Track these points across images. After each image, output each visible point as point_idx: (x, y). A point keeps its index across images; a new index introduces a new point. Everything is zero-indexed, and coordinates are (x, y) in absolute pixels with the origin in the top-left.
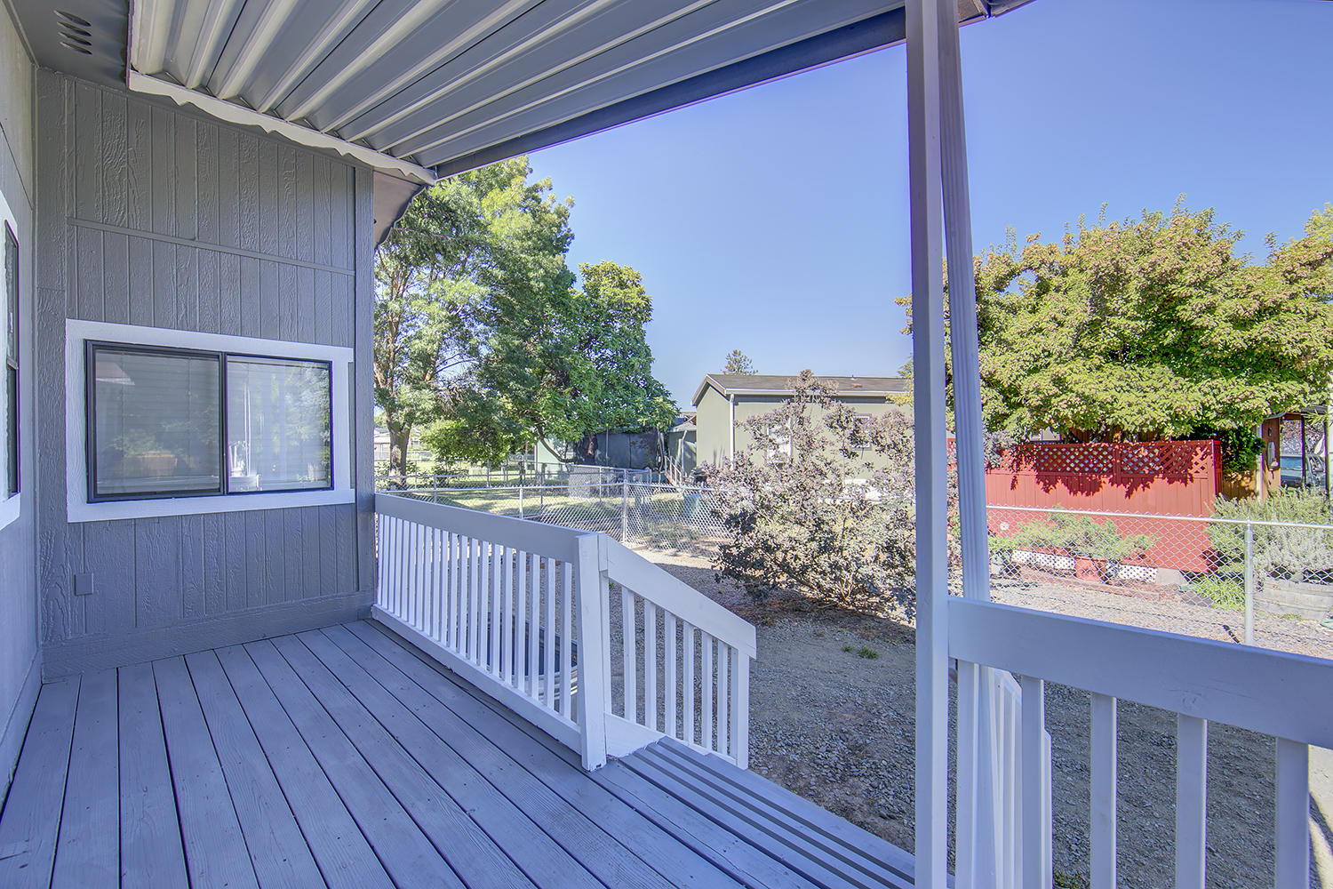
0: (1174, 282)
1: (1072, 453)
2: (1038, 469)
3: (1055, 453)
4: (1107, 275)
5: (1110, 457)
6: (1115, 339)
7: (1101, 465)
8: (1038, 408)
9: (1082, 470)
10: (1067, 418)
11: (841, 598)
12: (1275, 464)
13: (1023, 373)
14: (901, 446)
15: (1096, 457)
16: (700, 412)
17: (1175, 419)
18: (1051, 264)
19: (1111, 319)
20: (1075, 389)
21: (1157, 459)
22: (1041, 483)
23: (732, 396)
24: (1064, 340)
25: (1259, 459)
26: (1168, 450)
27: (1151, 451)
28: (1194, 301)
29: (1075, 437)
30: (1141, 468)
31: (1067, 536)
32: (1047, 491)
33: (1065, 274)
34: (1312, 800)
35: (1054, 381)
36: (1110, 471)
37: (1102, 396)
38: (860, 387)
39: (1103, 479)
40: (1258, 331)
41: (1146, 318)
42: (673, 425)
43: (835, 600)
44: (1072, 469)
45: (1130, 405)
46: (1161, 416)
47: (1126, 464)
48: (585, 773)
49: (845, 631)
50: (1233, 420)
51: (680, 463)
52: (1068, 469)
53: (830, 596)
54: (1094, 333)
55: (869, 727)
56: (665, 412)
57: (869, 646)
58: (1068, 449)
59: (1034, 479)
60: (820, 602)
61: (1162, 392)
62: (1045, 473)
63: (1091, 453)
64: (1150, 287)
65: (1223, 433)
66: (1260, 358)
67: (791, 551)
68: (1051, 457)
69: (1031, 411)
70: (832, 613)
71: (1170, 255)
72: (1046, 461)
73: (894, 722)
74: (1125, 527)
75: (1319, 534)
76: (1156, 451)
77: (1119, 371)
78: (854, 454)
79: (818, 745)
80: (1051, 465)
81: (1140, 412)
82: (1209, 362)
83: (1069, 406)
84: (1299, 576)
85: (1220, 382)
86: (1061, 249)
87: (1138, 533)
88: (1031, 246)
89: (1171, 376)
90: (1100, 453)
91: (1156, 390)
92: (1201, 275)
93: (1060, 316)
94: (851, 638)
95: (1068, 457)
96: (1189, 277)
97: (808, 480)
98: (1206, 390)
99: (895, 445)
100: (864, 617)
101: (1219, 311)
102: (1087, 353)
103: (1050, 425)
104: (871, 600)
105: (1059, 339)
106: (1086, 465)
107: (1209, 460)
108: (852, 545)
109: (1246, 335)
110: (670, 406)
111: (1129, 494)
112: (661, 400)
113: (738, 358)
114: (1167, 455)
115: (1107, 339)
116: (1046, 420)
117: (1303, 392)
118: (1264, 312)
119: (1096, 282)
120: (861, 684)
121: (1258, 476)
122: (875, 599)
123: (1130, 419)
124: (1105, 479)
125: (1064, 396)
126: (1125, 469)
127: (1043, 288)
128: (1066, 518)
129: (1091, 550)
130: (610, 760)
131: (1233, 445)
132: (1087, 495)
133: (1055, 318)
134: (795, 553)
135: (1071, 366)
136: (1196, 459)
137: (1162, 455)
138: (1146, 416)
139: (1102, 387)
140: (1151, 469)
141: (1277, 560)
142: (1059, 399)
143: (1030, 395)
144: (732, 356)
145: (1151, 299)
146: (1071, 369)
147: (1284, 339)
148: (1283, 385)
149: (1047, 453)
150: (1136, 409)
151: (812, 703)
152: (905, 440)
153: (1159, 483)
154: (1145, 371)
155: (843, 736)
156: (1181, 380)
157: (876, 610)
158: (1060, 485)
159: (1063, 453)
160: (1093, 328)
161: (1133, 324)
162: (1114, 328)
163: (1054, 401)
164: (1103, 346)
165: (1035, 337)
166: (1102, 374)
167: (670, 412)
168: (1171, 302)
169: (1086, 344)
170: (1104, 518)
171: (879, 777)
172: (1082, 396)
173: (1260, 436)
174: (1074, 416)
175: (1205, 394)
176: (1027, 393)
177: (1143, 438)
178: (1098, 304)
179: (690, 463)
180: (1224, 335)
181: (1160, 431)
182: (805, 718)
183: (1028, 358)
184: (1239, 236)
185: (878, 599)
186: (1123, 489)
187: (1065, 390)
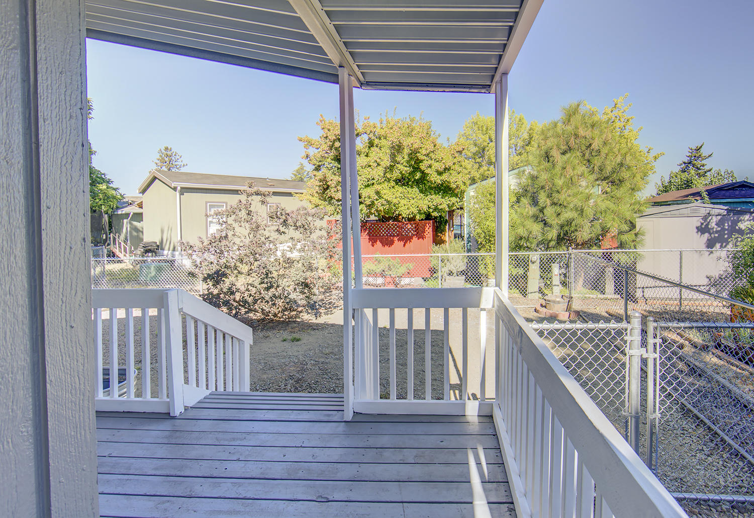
0: (419, 152)
1: (383, 227)
2: (369, 236)
3: (376, 227)
4: (397, 145)
5: (397, 229)
6: (399, 174)
7: (394, 233)
8: (369, 205)
9: (387, 235)
10: (381, 211)
11: (275, 315)
12: (452, 229)
13: (363, 187)
14: (306, 227)
15: (392, 229)
16: (146, 198)
17: (420, 212)
18: (374, 132)
19: (398, 165)
20: (384, 197)
21: (414, 229)
22: (371, 242)
23: (179, 188)
24: (379, 173)
25: (447, 227)
26: (417, 225)
27: (412, 226)
28: (425, 162)
29: (384, 219)
30: (408, 233)
31: (382, 267)
32: (373, 246)
33: (380, 139)
34: (450, 348)
35: (376, 192)
36: (398, 235)
37: (395, 201)
38: (274, 185)
39: (395, 239)
40: (445, 177)
41: (410, 166)
42: (118, 208)
43: (272, 317)
44: (383, 235)
45: (404, 205)
46: (415, 211)
47: (403, 232)
48: (174, 418)
49: (281, 332)
50: (438, 213)
51: (126, 239)
52: (382, 235)
53: (269, 316)
54: (391, 170)
55: (303, 370)
56: (108, 198)
57: (296, 336)
58: (382, 225)
59: (368, 240)
60: (263, 320)
61: (415, 200)
62: (372, 237)
63: (390, 227)
64: (411, 154)
65: (436, 218)
66: (445, 187)
67: (247, 292)
68: (374, 229)
69: (366, 207)
70: (271, 324)
71: (417, 141)
72: (373, 231)
73: (314, 365)
74: (403, 261)
75: (461, 257)
76: (414, 225)
77: (401, 189)
78: (284, 233)
79: (280, 385)
80: (375, 233)
81: (408, 209)
82: (431, 188)
83: (382, 205)
84: (455, 274)
85: (433, 196)
86: (378, 125)
87: (407, 263)
88: (366, 122)
89: (419, 193)
90: (394, 227)
91: (413, 199)
92: (428, 151)
93: (378, 160)
94: (285, 335)
95: (382, 229)
96: (424, 152)
97: (258, 249)
98: (430, 200)
99: (304, 226)
100: (289, 323)
101: (433, 167)
102: (389, 180)
103: (374, 213)
104: (292, 314)
105: (378, 173)
106: (389, 233)
107: (431, 229)
108: (283, 283)
109: (441, 178)
110: (114, 192)
111: (404, 245)
112: (105, 187)
113: (169, 153)
114: (417, 227)
115: (396, 174)
116: (373, 211)
117: (457, 202)
118: (447, 169)
119: (392, 147)
120: (296, 354)
121: (447, 234)
122: (294, 313)
123: (405, 212)
124: (396, 239)
125: (380, 200)
126: (403, 234)
127: (371, 145)
128: (381, 259)
129: (390, 272)
130: (186, 408)
131: (439, 222)
132: (389, 247)
133: (376, 161)
134: (249, 293)
135: (383, 186)
136: (427, 229)
137: (415, 227)
138: (410, 210)
139: (394, 196)
140: (412, 234)
141: (450, 269)
142: (378, 202)
143: (366, 199)
144: (163, 151)
145: (411, 159)
146: (382, 187)
147: (452, 181)
148: (451, 199)
149: (373, 227)
150: (406, 207)
151: (273, 368)
152: (308, 222)
153: (415, 239)
154: (409, 189)
155: (291, 377)
156: (422, 195)
157: (295, 318)
158: (378, 242)
159: (380, 227)
160: (391, 168)
161: (405, 169)
162: (399, 170)
163: (376, 202)
164: (395, 177)
165: (368, 169)
166: (395, 190)
167: (114, 197)
168: (418, 161)
169: (388, 175)
170: (395, 257)
171: (311, 388)
172: (388, 202)
173: (447, 218)
174: (384, 210)
175: (429, 201)
176: (365, 198)
177: (410, 220)
178: (393, 157)
179: (136, 237)
180: (435, 178)
181: (415, 216)
182: (270, 376)
183: (365, 179)
184: (439, 136)
185: (295, 313)
186: (402, 243)
187: (380, 197)
